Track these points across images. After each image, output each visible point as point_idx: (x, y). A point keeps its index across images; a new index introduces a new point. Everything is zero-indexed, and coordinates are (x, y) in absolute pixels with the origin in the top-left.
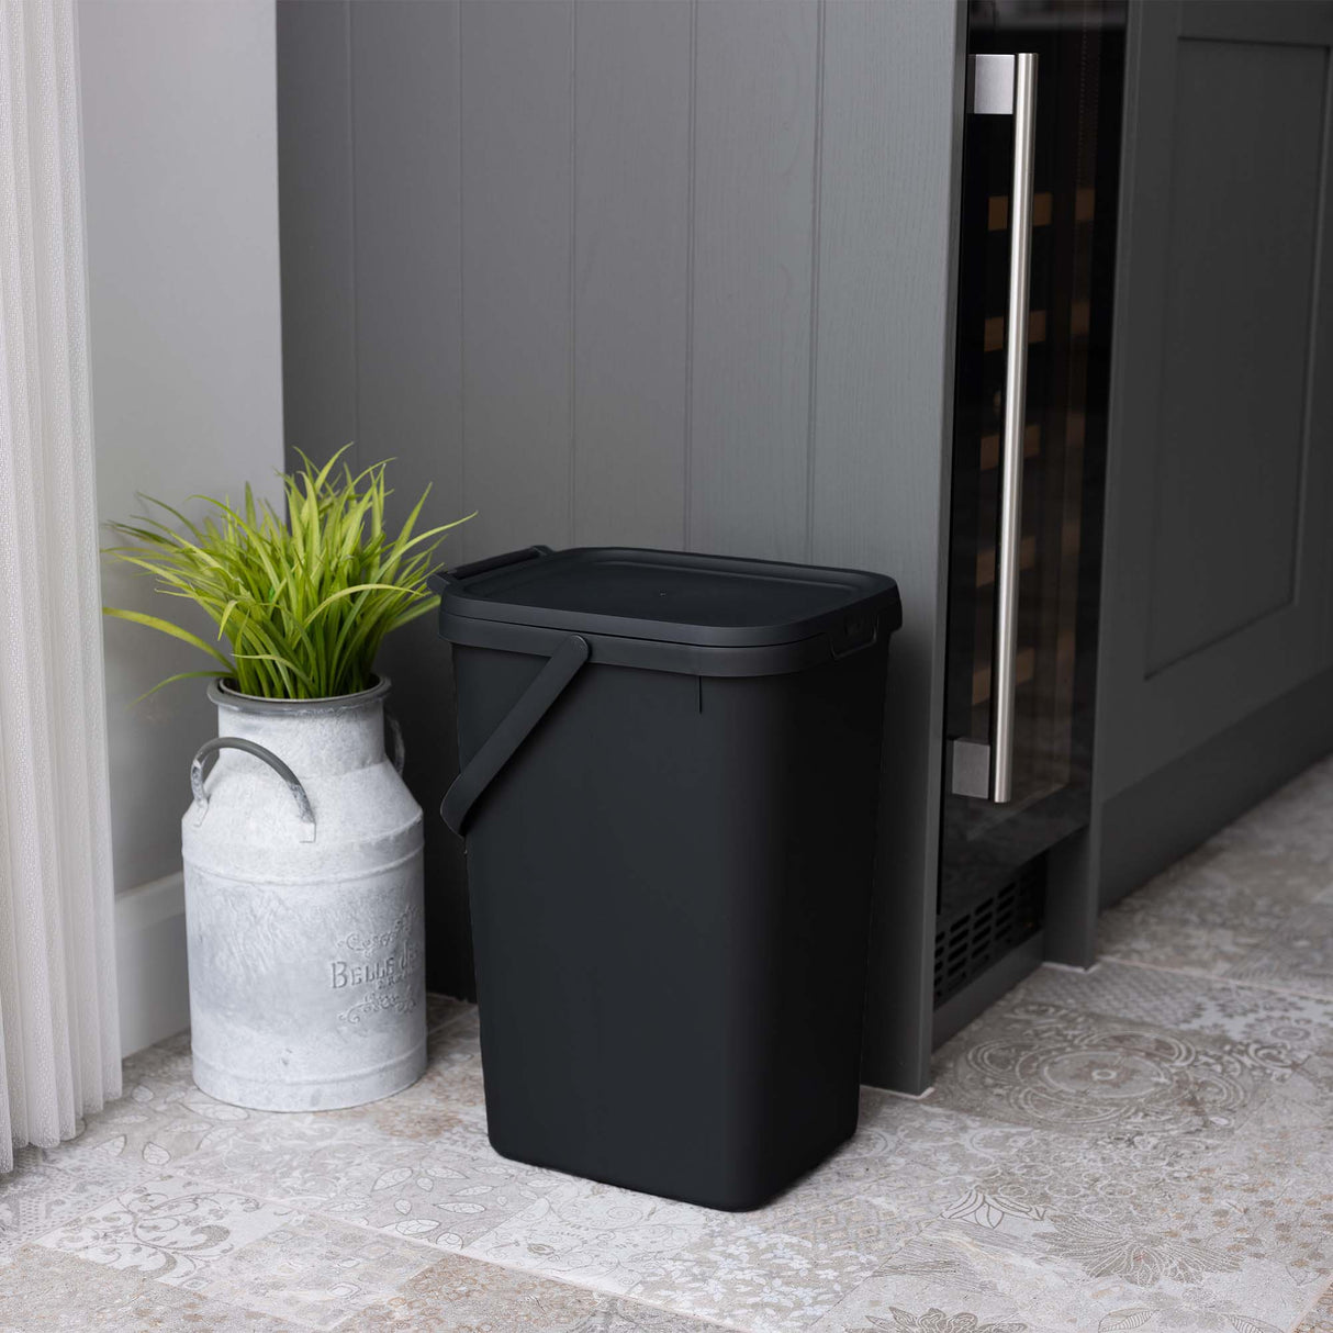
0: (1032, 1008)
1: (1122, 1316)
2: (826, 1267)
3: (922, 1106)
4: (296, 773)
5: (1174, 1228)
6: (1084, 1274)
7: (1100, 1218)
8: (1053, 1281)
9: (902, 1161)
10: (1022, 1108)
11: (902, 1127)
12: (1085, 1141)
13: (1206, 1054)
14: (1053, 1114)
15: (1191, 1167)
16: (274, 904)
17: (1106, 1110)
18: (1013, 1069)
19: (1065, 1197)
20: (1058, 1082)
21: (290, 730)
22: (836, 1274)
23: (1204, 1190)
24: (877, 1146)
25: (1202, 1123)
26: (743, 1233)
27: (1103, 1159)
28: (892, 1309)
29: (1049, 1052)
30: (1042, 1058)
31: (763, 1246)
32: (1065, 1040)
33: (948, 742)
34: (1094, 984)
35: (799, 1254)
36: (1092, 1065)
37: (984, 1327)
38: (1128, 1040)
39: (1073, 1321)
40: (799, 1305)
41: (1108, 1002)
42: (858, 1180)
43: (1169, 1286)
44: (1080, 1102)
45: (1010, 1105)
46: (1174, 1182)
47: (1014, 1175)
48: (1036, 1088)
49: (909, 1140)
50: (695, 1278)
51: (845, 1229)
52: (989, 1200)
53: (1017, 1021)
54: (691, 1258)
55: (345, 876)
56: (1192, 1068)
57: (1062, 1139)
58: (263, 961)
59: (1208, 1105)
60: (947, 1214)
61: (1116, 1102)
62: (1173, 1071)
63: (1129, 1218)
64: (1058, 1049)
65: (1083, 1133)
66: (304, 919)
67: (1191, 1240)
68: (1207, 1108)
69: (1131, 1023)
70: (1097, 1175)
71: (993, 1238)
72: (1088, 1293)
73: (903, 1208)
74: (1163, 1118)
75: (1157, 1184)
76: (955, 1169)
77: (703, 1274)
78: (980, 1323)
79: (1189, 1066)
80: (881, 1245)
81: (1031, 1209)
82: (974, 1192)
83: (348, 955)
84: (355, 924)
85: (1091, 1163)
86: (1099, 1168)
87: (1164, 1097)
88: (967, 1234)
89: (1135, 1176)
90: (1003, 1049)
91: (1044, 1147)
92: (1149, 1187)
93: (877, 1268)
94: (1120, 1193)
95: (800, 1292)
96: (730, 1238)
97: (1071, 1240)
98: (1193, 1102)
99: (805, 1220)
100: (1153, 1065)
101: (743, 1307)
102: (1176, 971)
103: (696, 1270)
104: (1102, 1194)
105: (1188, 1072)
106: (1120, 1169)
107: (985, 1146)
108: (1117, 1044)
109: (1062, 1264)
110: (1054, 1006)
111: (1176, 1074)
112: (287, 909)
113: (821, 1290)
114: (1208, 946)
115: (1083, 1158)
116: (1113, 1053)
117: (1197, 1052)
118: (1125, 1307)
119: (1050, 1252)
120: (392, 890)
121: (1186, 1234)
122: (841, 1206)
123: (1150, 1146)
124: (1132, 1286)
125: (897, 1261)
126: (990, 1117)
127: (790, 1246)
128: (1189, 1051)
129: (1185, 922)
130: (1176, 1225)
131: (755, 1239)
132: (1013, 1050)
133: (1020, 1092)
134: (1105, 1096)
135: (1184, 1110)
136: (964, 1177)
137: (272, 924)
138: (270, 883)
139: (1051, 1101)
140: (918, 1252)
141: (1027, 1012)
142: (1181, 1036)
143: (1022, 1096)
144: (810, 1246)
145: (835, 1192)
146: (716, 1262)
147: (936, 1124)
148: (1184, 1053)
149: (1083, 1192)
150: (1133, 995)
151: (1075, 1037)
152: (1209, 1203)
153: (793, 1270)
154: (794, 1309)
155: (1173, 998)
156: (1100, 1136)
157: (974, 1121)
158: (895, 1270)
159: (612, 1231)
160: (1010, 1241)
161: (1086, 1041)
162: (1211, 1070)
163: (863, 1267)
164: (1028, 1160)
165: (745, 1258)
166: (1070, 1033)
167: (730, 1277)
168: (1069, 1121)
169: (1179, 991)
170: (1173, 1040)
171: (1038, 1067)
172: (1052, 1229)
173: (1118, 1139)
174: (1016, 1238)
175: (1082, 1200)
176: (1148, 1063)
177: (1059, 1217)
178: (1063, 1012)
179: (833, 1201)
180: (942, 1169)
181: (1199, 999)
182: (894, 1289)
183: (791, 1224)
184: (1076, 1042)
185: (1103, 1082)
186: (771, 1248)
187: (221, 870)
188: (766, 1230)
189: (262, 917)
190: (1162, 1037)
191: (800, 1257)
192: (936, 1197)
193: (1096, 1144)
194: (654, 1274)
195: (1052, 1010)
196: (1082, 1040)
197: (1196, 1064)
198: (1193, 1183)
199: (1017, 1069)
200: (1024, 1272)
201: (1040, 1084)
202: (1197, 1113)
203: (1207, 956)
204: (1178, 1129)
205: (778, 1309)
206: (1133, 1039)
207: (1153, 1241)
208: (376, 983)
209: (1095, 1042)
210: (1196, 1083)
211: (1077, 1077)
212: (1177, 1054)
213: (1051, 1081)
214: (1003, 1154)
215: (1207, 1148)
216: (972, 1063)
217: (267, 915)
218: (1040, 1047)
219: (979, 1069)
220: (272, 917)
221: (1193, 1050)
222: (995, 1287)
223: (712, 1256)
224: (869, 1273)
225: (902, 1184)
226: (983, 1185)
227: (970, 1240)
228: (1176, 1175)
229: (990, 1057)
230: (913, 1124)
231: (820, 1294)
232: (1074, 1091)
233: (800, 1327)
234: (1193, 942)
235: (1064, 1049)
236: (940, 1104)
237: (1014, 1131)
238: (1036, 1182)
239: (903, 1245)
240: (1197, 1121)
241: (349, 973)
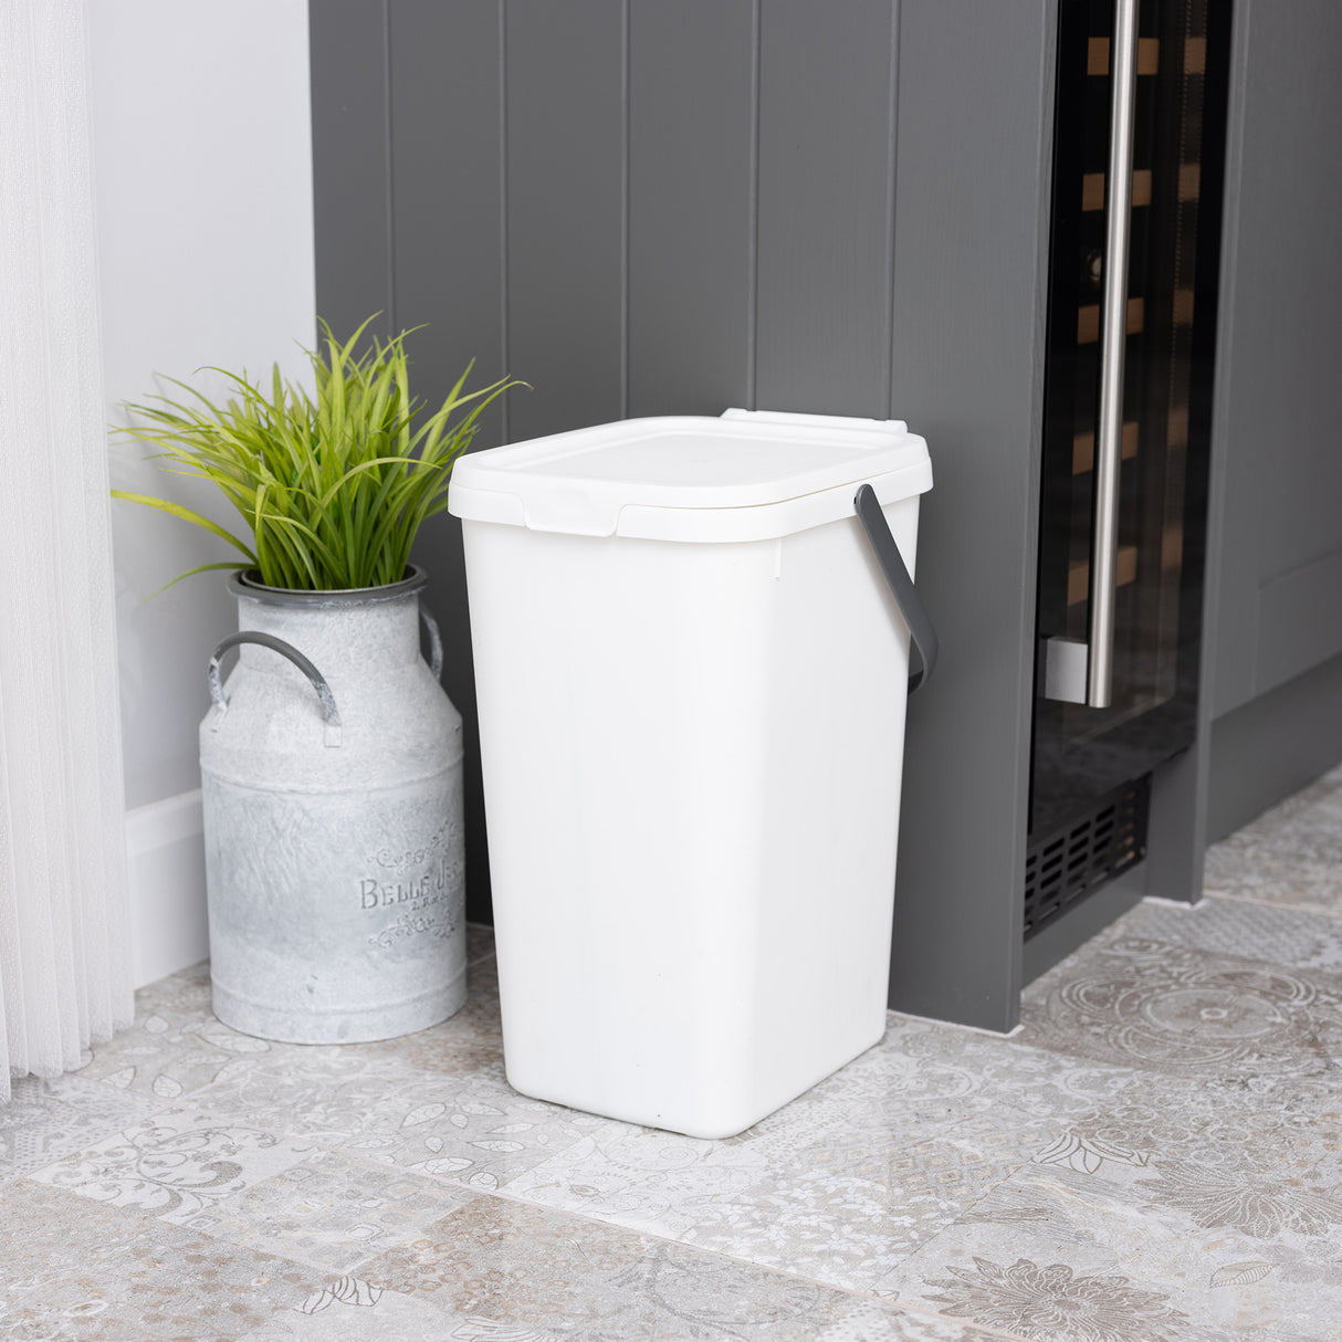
0: (1132, 944)
1: (1236, 1270)
2: (900, 1213)
3: (1010, 1044)
4: (322, 672)
5: (1294, 1176)
6: (1194, 1224)
7: (1211, 1165)
8: (1159, 1232)
9: (988, 1102)
10: (1122, 1048)
11: (988, 1067)
12: (1194, 1083)
13: (1328, 993)
14: (1157, 1055)
15: (1313, 1112)
16: (298, 815)
17: (1216, 1051)
18: (1113, 1007)
19: (1172, 1141)
20: (1163, 1021)
21: (315, 624)
22: (913, 1221)
23: (1327, 1136)
24: (960, 1086)
25: (1324, 1066)
26: (810, 1176)
27: (1214, 1102)
28: (976, 1259)
29: (1152, 989)
30: (1144, 996)
31: (831, 1190)
32: (1170, 978)
33: (1041, 641)
34: (1202, 920)
35: (871, 1199)
36: (1200, 1004)
37: (1080, 1280)
38: (1241, 977)
39: (1182, 1275)
40: (871, 1254)
41: (1218, 939)
42: (939, 1121)
43: (1290, 1238)
44: (1188, 1042)
45: (1109, 1044)
46: (1294, 1127)
47: (1114, 1117)
48: (1136, 1027)
49: (996, 1080)
50: (755, 1224)
51: (923, 1173)
52: (1086, 1144)
53: (1117, 957)
54: (751, 1201)
55: (375, 785)
56: (1312, 1008)
57: (1166, 1081)
58: (285, 876)
59: (1331, 1046)
60: (1038, 1158)
61: (1228, 1042)
62: (1291, 1010)
63: (1244, 1165)
64: (1162, 987)
65: (1192, 1075)
66: (330, 832)
67: (1315, 1190)
68: (1330, 1050)
69: (1244, 960)
70: (1208, 1119)
71: (1088, 1184)
72: (1198, 1245)
73: (988, 1151)
74: (1281, 1060)
75: (1275, 1129)
76: (1048, 1111)
77: (764, 1219)
78: (1075, 1276)
79: (1309, 1005)
80: (964, 1190)
81: (1133, 1154)
82: (1069, 1137)
83: (378, 872)
84: (386, 838)
85: (1200, 1106)
86: (1209, 1112)
87: (1281, 1037)
88: (1061, 1180)
89: (1249, 1120)
90: (1101, 986)
91: (1147, 1089)
92: (1265, 1132)
93: (959, 1215)
94: (1233, 1138)
95: (872, 1239)
96: (795, 1181)
97: (1178, 1187)
98: (1313, 1043)
99: (880, 1163)
100: (1268, 1004)
101: (809, 1254)
102: (1292, 907)
103: (756, 1215)
104: (1213, 1139)
105: (1308, 1012)
106: (1232, 1113)
107: (1081, 1088)
108: (1229, 982)
109: (1168, 1213)
110: (1156, 942)
111: (1294, 1013)
112: (312, 820)
113: (897, 1238)
114: (1327, 882)
115: (1191, 1099)
116: (1222, 992)
117: (1318, 991)
118: (1240, 1260)
119: (1155, 1200)
120: (427, 802)
121: (1308, 1183)
122: (919, 1149)
123: (1266, 1090)
124: (1248, 1239)
125: (981, 1208)
126: (1087, 1057)
127: (863, 1190)
128: (1308, 990)
129: (1301, 858)
130: (1296, 1174)
131: (823, 1183)
132: (1112, 987)
133: (1120, 1031)
134: (1216, 1036)
135: (1303, 1052)
136: (1057, 1119)
137: (295, 838)
138: (293, 791)
139: (1154, 1041)
140: (1006, 1199)
141: (1127, 948)
142: (1299, 974)
143: (1122, 1035)
144: (884, 1190)
145: (912, 1134)
146: (778, 1207)
147: (1026, 1063)
148: (1303, 993)
149: (1191, 1136)
150: (1245, 932)
151: (1180, 974)
152: (1334, 1150)
153: (865, 1216)
154: (865, 1258)
155: (1289, 935)
156: (1210, 1078)
157: (1069, 1061)
158: (980, 1217)
159: (664, 1172)
160: (1110, 1188)
161: (1194, 979)
162: (1335, 1010)
163: (943, 1214)
164: (1129, 1102)
165: (812, 1203)
166: (1175, 971)
167: (794, 1222)
168: (1175, 1061)
169: (1297, 927)
170: (1292, 979)
171: (1140, 1005)
172: (1158, 1176)
173: (1231, 1081)
174: (1116, 1184)
175: (1191, 1145)
176: (1263, 1001)
177: (1164, 1162)
178: (1167, 949)
179: (911, 1143)
180: (1033, 1110)
181: (1320, 936)
182: (978, 1238)
183: (863, 1168)
184: (1182, 979)
185: (1212, 1021)
186: (841, 1192)
187: (239, 778)
188: (835, 1173)
189: (284, 830)
190: (1278, 976)
191: (872, 1202)
192: (1026, 1140)
193: (1205, 1086)
194: (709, 1219)
195: (1155, 946)
196: (1189, 978)
197: (1316, 1003)
198: (1315, 1129)
199: (1117, 1007)
200: (1124, 1221)
201: (1143, 1023)
202: (1318, 1055)
203: (1326, 892)
204: (1298, 1071)
205: (847, 1257)
206: (1246, 977)
207: (1272, 1190)
208: (409, 903)
209: (1203, 980)
210: (1317, 1023)
211: (1183, 1015)
212: (1295, 992)
213: (1155, 1020)
214: (1102, 1095)
215: (1331, 1091)
216: (1067, 1000)
217: (290, 827)
218: (1142, 984)
219: (1074, 1007)
220: (295, 830)
221: (1313, 988)
222: (1092, 1238)
223: (775, 1201)
224: (951, 1221)
225: (988, 1125)
226: (1079, 1128)
227: (1064, 1186)
228: (1296, 1119)
229: (1086, 994)
230: (1000, 1063)
231: (896, 1242)
232: (1180, 1031)
233: (872, 1277)
234: (1309, 878)
235: (1169, 986)
236: (1030, 1043)
237: (1113, 1071)
238: (1139, 1126)
239: (988, 1191)
240: (1319, 1063)
241: (378, 891)
